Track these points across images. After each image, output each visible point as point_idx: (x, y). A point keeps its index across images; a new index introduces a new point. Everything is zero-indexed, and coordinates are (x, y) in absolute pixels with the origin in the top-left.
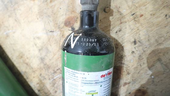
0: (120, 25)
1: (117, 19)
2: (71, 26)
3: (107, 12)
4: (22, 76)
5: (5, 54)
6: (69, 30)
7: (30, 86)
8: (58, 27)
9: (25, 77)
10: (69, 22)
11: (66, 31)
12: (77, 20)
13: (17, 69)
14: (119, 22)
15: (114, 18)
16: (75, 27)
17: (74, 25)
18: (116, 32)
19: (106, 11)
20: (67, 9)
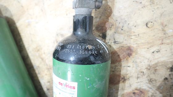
0: (160, 46)
1: (159, 37)
2: (103, 32)
3: (148, 28)
4: (34, 70)
5: (21, 43)
6: (99, 36)
7: (39, 82)
9: (37, 72)
10: (103, 27)
12: (111, 28)
13: (30, 61)
14: (160, 42)
15: (156, 36)
16: (107, 34)
17: (107, 32)
18: (153, 52)
19: (148, 26)
20: (103, 13)
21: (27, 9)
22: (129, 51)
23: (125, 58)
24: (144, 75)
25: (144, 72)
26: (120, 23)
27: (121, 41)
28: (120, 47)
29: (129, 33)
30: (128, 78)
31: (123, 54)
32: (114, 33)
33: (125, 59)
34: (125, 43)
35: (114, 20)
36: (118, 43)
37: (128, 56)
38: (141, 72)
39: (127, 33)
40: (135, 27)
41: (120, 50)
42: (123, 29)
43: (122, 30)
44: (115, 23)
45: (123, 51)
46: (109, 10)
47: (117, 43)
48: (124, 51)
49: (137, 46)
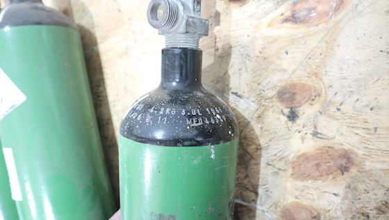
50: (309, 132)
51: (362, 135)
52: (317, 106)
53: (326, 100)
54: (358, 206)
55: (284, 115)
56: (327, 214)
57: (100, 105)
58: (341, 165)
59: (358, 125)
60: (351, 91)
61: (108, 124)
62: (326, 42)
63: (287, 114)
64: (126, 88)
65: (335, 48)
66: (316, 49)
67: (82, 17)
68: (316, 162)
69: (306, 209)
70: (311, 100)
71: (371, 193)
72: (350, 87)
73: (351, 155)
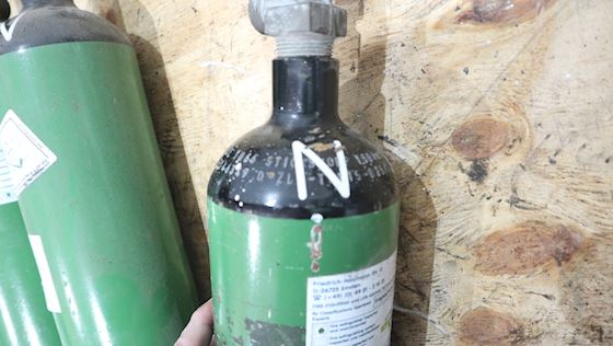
2: (478, 156)
6: (460, 166)
8: (420, 136)
10: (479, 137)
11: (446, 167)
12: (511, 147)
16: (491, 167)
17: (492, 160)
20: (491, 86)
21: (212, 23)
22: (561, 245)
23: (541, 263)
24: (601, 340)
25: (606, 330)
26: (548, 136)
27: (539, 202)
28: (528, 221)
29: (577, 181)
30: (536, 334)
31: (536, 249)
32: (520, 168)
33: (540, 269)
34: (552, 209)
35: (528, 121)
36: (524, 208)
37: (553, 261)
38: (593, 328)
39: (568, 180)
40: (607, 161)
41: (528, 231)
42: (556, 159)
43: (552, 162)
44: (531, 133)
45: (537, 238)
46: (517, 83)
47: (521, 204)
48: (542, 241)
49: (599, 232)
50: (504, 198)
51: (592, 202)
52: (517, 158)
53: (532, 146)
54: (585, 315)
55: (463, 171)
56: (534, 328)
57: (173, 161)
58: (557, 251)
59: (585, 187)
60: (573, 132)
61: (185, 189)
62: (532, 53)
63: (469, 170)
64: (211, 133)
65: (546, 61)
66: (514, 64)
67: (137, 24)
68: (515, 246)
69: (501, 318)
70: (508, 148)
71: (607, 294)
72: (572, 126)
73: (573, 235)
